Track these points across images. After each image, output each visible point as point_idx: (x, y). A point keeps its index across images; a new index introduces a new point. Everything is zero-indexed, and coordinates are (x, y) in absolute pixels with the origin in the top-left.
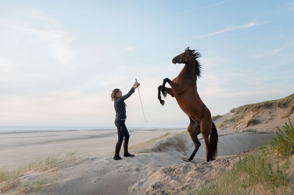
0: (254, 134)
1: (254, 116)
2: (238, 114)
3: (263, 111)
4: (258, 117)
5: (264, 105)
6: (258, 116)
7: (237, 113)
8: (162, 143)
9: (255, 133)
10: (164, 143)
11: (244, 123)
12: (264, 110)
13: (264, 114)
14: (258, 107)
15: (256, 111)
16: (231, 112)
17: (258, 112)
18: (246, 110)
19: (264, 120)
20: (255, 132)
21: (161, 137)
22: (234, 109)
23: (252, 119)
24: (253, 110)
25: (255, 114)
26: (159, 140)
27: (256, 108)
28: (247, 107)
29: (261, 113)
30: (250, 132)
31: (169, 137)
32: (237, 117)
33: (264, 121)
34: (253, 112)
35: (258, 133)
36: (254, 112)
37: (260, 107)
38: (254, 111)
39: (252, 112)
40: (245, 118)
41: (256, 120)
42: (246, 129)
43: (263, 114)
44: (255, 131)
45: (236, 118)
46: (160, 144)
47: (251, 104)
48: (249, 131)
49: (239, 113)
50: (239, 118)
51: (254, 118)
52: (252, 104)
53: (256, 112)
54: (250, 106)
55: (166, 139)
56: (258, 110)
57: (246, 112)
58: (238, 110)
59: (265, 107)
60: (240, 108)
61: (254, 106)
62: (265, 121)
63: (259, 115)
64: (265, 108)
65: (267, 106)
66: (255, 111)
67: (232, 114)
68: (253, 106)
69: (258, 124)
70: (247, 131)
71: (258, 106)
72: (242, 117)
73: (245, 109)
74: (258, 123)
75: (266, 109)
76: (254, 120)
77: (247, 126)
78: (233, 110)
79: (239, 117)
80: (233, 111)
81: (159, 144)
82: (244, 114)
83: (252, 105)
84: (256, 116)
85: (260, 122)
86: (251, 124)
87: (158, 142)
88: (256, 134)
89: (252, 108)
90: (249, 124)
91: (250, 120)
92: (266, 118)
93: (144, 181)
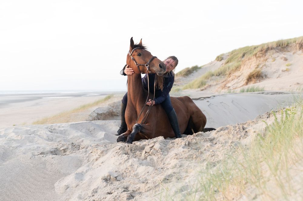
0: (262, 95)
1: (258, 66)
2: (230, 64)
3: (273, 56)
4: (265, 67)
5: (275, 46)
6: (265, 65)
7: (228, 62)
9: (263, 93)
11: (241, 78)
12: (276, 55)
13: (276, 61)
14: (266, 50)
15: (262, 56)
16: (218, 60)
17: (265, 58)
18: (244, 55)
19: (275, 72)
20: (262, 92)
21: (97, 103)
22: (223, 55)
23: (255, 71)
24: (256, 54)
25: (260, 62)
26: (94, 108)
27: (261, 51)
28: (244, 52)
29: (270, 60)
30: (254, 92)
31: (112, 102)
32: (229, 68)
33: (276, 73)
34: (257, 58)
35: (268, 93)
36: (259, 59)
37: (268, 49)
38: (258, 57)
39: (255, 59)
40: (243, 70)
41: (262, 73)
42: (246, 87)
43: (274, 63)
44: (261, 91)
45: (226, 70)
47: (251, 47)
48: (252, 90)
49: (231, 62)
50: (233, 70)
51: (258, 69)
52: (253, 46)
53: (262, 59)
54: (250, 50)
56: (265, 55)
57: (243, 59)
58: (228, 56)
59: (276, 50)
60: (232, 54)
61: (259, 49)
62: (276, 75)
63: (267, 63)
64: (278, 52)
65: (280, 48)
66: (260, 57)
67: (219, 63)
68: (255, 48)
69: (264, 79)
70: (247, 91)
71: (266, 47)
72: (238, 68)
73: (241, 55)
74: (264, 77)
75: (278, 54)
76: (258, 72)
77: (247, 83)
78: (221, 57)
79: (231, 69)
80: (220, 58)
81: (96, 115)
82: (240, 63)
83: (253, 48)
84: (261, 66)
85: (268, 76)
86: (253, 79)
87: (94, 111)
88: (263, 95)
89: (255, 52)
90: (250, 79)
91: (251, 73)
92: (279, 70)
93: (85, 171)
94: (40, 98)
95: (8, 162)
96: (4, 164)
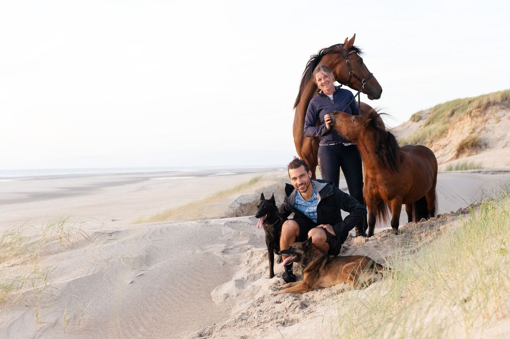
0: (478, 175)
1: (474, 130)
2: (432, 127)
3: (497, 115)
4: (484, 132)
5: (499, 100)
6: (485, 129)
7: (429, 124)
8: (244, 202)
9: (479, 172)
10: (251, 202)
11: (448, 148)
12: (500, 113)
13: (501, 123)
14: (485, 106)
15: (480, 115)
16: (414, 121)
17: (485, 118)
18: (453, 113)
19: (499, 139)
20: (479, 170)
22: (421, 112)
23: (468, 137)
24: (471, 113)
25: (477, 124)
27: (479, 107)
28: (454, 108)
29: (492, 121)
30: (465, 171)
32: (430, 134)
33: (501, 141)
34: (472, 118)
35: (487, 172)
36: (475, 119)
37: (489, 105)
38: (474, 116)
39: (469, 119)
40: (451, 136)
41: (480, 140)
42: (455, 163)
43: (498, 124)
44: (478, 168)
45: (426, 136)
46: (241, 204)
47: (464, 100)
48: (464, 167)
49: (433, 123)
50: (436, 136)
51: (474, 135)
52: (466, 99)
53: (480, 119)
54: (462, 104)
55: (253, 193)
56: (485, 114)
57: (452, 119)
58: (429, 114)
59: (502, 106)
60: (435, 111)
61: (475, 104)
62: (502, 143)
63: (487, 126)
64: (504, 109)
65: (507, 102)
66: (476, 116)
67: (416, 125)
68: (470, 102)
69: (483, 150)
70: (457, 169)
71: (485, 102)
72: (443, 133)
73: (449, 112)
74: (484, 147)
75: (504, 111)
76: (474, 139)
77: (457, 156)
78: (418, 116)
79: (434, 134)
80: (417, 118)
81: (239, 206)
82: (447, 125)
83: (467, 102)
84: (478, 130)
85: (490, 145)
86: (466, 150)
87: (235, 201)
88: (480, 175)
89: (468, 110)
90: (461, 150)
91: (463, 141)
92: (505, 135)
93: (246, 278)
94: (147, 179)
95: (153, 267)
96: (149, 269)
